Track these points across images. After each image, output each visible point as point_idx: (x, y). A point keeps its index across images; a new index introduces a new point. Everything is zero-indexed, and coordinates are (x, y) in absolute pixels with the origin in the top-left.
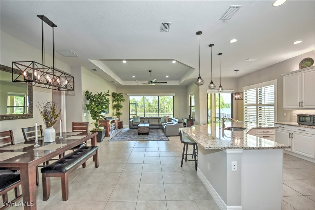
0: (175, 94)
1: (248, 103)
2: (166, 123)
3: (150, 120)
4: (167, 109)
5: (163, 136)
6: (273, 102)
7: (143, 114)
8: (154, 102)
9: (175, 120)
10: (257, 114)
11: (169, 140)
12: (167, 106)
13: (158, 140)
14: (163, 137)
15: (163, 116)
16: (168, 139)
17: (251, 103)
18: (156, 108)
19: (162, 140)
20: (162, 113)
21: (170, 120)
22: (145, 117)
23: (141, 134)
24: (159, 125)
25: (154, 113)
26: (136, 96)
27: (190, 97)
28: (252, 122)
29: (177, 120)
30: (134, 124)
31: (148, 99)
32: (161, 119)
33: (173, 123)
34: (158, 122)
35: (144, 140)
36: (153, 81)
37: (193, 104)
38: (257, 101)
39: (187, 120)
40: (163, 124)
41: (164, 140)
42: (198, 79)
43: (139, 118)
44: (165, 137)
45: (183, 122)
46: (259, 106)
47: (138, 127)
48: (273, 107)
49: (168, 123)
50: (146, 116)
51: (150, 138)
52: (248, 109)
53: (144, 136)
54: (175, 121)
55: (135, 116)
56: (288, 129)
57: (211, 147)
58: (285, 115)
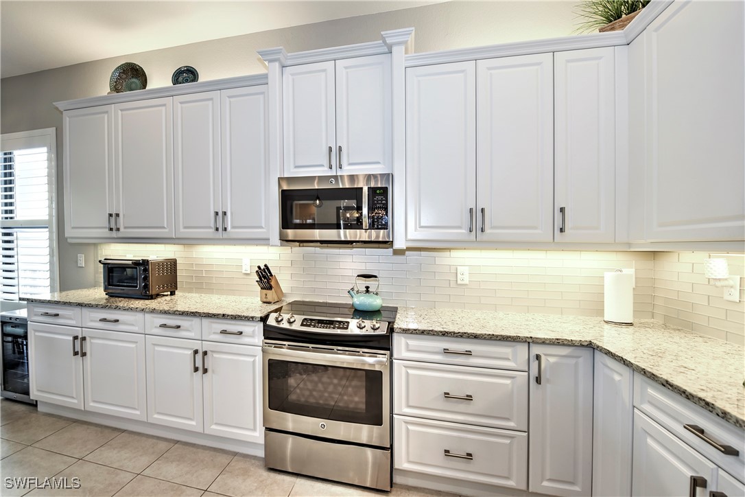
6: (44, 214)
48: (46, 233)
58: (82, 263)
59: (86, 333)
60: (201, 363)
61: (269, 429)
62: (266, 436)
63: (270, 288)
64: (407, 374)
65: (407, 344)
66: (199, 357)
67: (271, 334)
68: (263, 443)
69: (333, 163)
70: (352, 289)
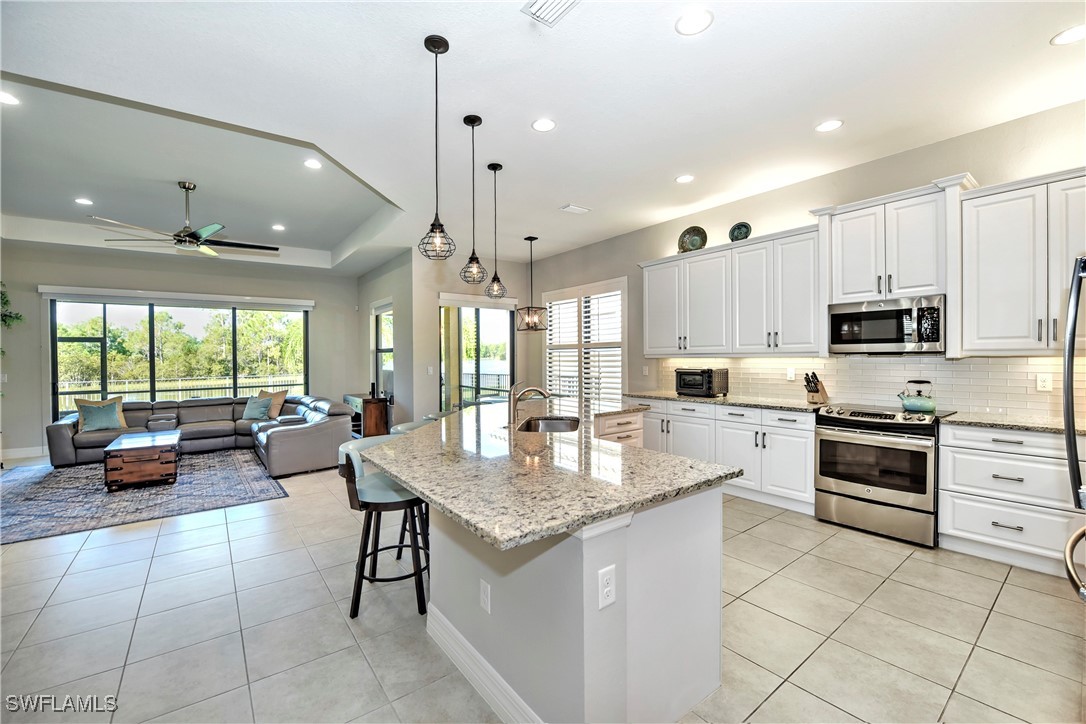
0: (312, 303)
1: (555, 342)
2: (271, 419)
3: (183, 412)
4: (275, 364)
5: (257, 479)
6: (618, 338)
7: (147, 386)
8: (216, 336)
9: (312, 405)
10: (580, 371)
11: (287, 495)
12: (275, 353)
13: (230, 501)
14: (257, 486)
15: (256, 393)
16: (282, 488)
17: (565, 341)
18: (220, 358)
19: (253, 500)
20: (251, 381)
21: (289, 405)
22: (157, 400)
23: (123, 487)
24: (236, 433)
25: (212, 382)
26: (105, 300)
27: (377, 317)
28: (568, 396)
29: (325, 406)
30: (82, 437)
31: (183, 322)
32: (246, 403)
33: (304, 421)
34: (231, 418)
35: (145, 515)
36: (205, 234)
37: (387, 342)
38: (580, 336)
39: (366, 402)
40: (255, 427)
41: (263, 496)
42: (432, 231)
43: (119, 409)
44: (266, 484)
45: (347, 411)
46: (585, 349)
47: (108, 453)
48: (618, 351)
49: (279, 418)
50: (160, 397)
51: (184, 499)
52: (558, 359)
53: (145, 493)
54: (316, 409)
55: (97, 398)
56: (659, 411)
57: (526, 531)
58: (646, 372)
59: (670, 418)
60: (761, 441)
61: (817, 489)
62: (816, 495)
63: (817, 391)
64: (954, 458)
65: (954, 434)
66: (760, 436)
67: (821, 420)
68: (813, 502)
69: (883, 288)
70: (903, 393)
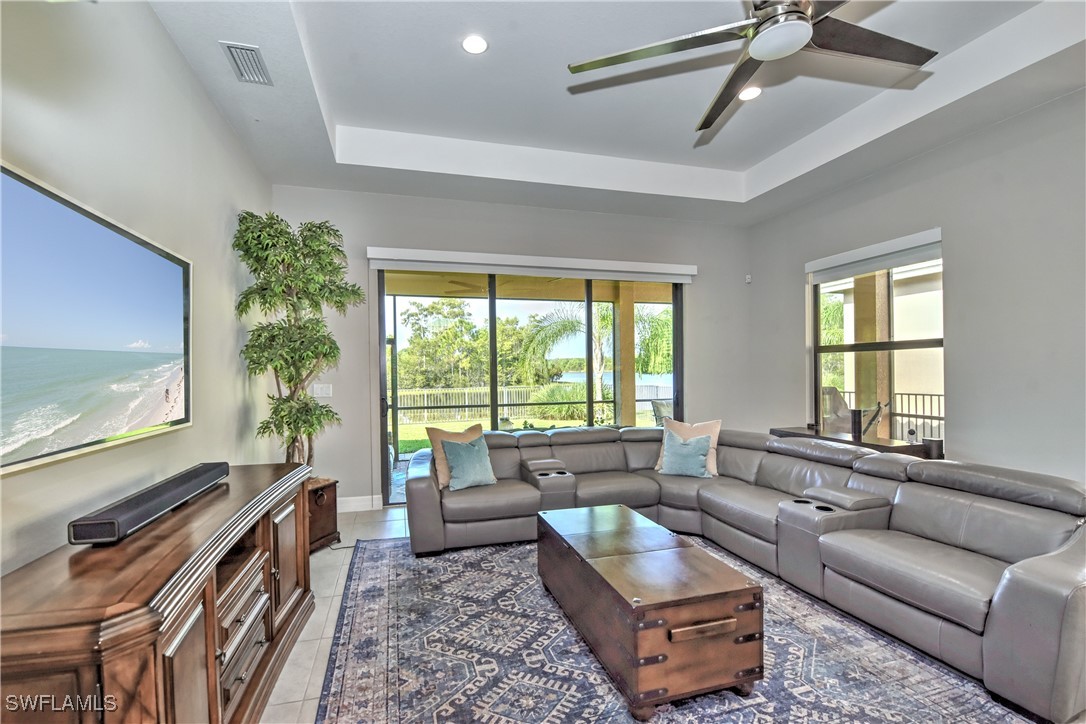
24: (660, 502)
27: (816, 288)
30: (451, 502)
32: (660, 440)
43: (487, 449)
